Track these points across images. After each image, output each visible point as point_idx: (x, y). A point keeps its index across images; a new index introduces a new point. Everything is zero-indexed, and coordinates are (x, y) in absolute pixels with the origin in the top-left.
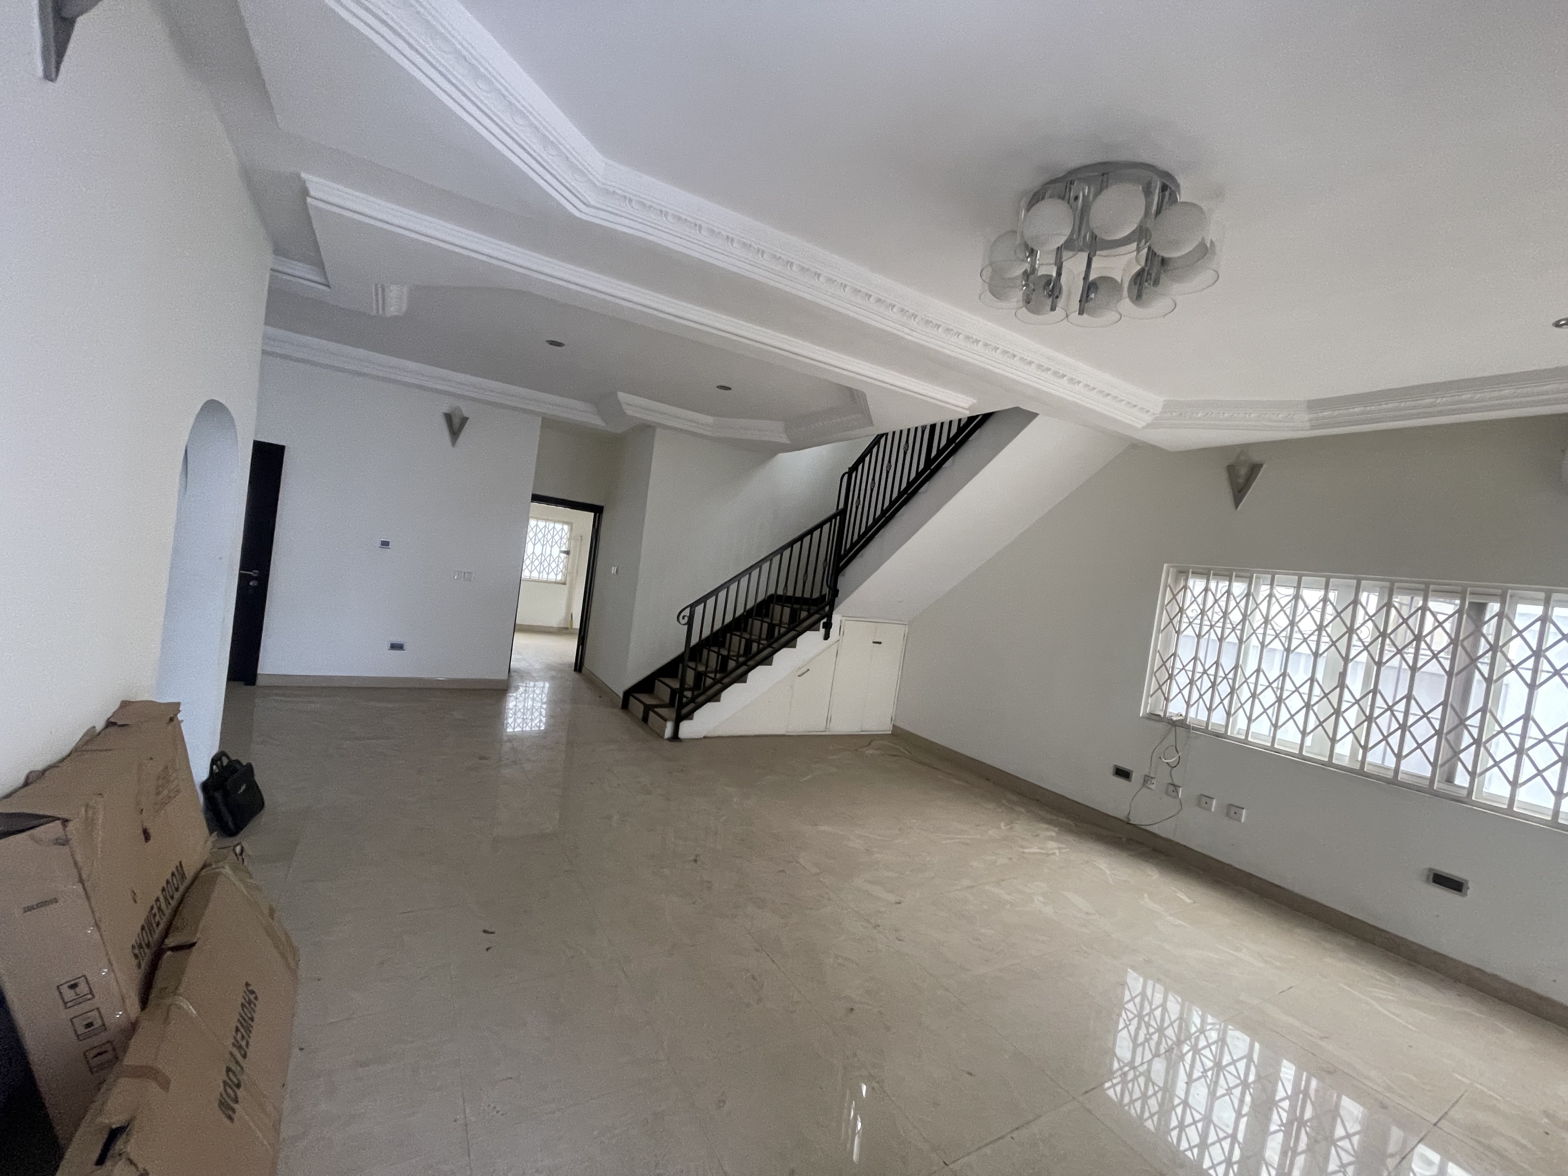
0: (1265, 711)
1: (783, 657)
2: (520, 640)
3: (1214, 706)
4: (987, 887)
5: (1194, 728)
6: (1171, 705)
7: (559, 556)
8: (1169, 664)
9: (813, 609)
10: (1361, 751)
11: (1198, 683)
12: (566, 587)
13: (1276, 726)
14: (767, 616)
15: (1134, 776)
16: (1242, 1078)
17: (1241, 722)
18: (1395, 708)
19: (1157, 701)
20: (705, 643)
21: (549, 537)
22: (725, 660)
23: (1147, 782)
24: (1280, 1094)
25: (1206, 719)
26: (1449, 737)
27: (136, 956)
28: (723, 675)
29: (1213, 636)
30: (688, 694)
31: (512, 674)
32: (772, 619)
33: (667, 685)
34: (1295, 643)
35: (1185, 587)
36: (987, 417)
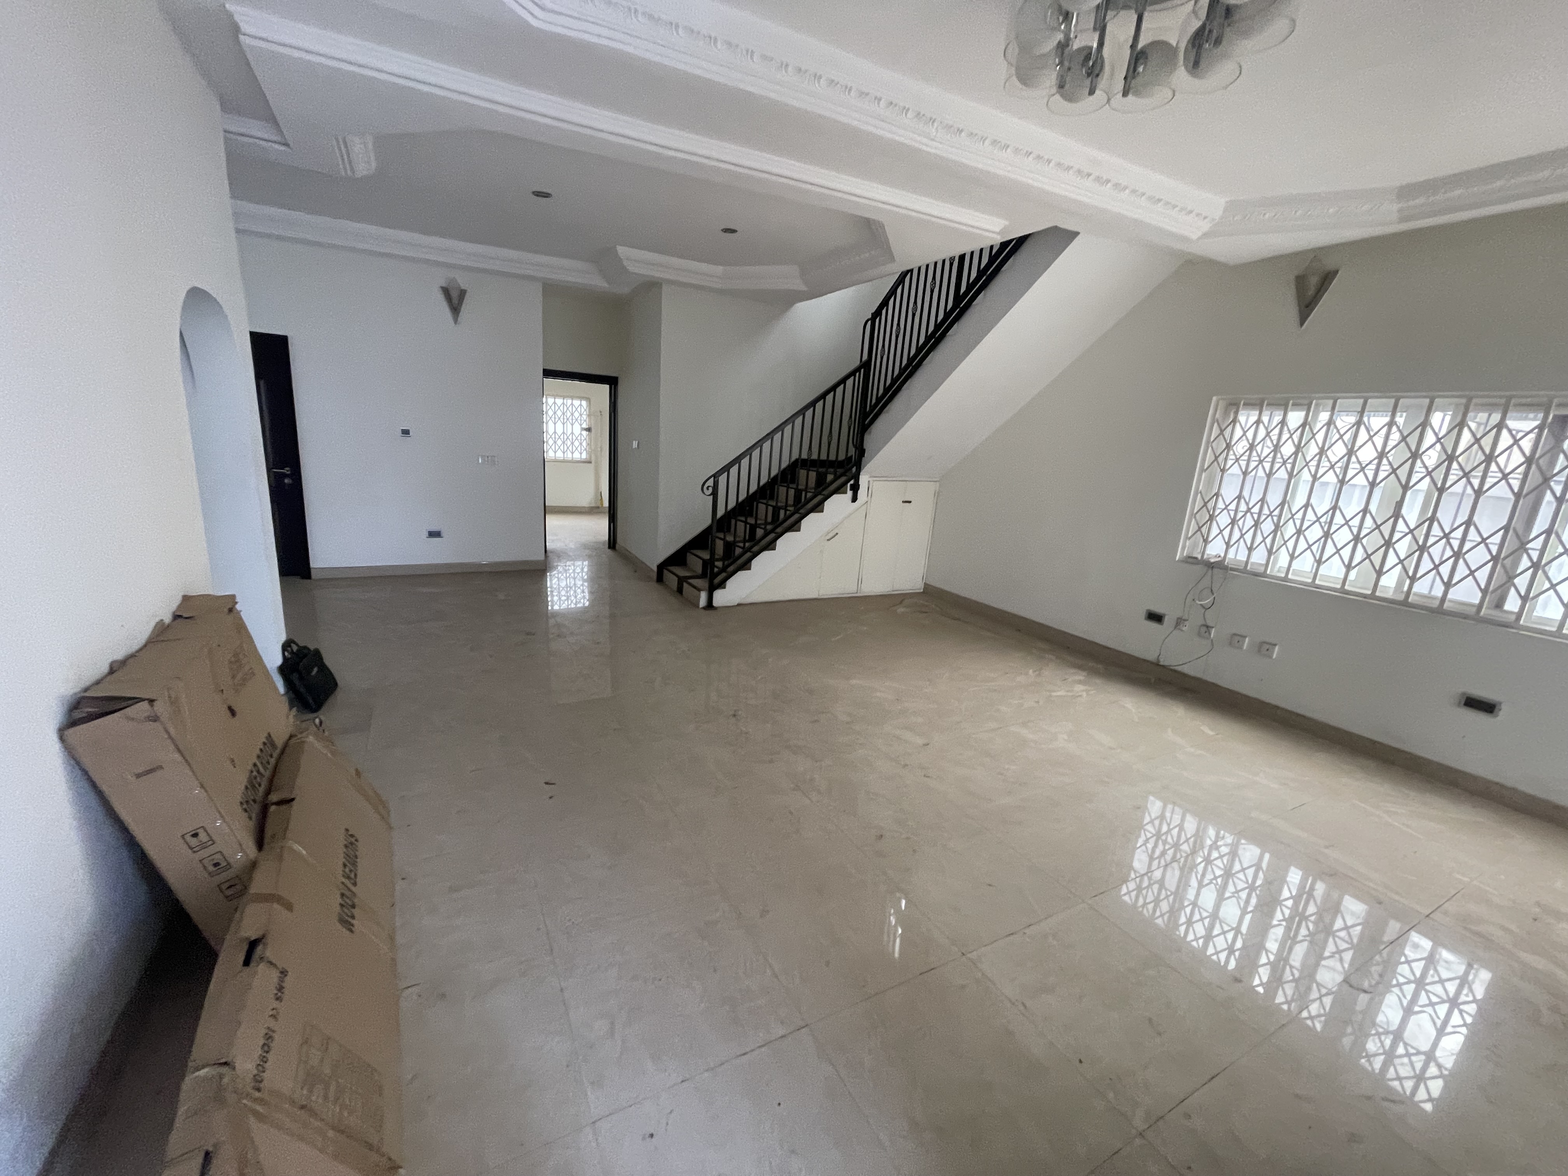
0: (1310, 547)
1: (811, 522)
2: (552, 521)
3: (1255, 546)
4: (1013, 729)
5: (1232, 569)
6: (1209, 546)
7: (581, 434)
8: (1210, 505)
9: (840, 471)
10: (1408, 582)
11: (1240, 523)
12: (592, 466)
13: (1319, 562)
14: (793, 481)
15: (1166, 620)
16: (1250, 882)
17: (1283, 559)
18: (1452, 535)
19: (1195, 545)
20: (730, 515)
21: (569, 414)
22: (753, 528)
23: (1179, 625)
24: (1286, 894)
25: (1245, 559)
26: (1505, 562)
27: (246, 810)
28: (752, 543)
29: (1261, 473)
30: (719, 564)
31: (549, 554)
32: (798, 485)
33: (700, 558)
34: (1350, 473)
35: (1234, 421)
36: (1021, 241)
